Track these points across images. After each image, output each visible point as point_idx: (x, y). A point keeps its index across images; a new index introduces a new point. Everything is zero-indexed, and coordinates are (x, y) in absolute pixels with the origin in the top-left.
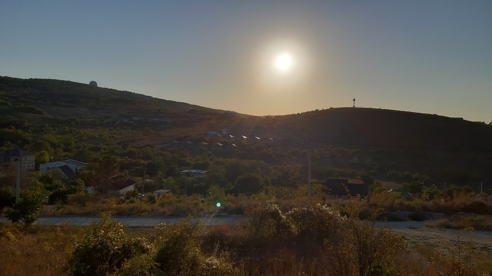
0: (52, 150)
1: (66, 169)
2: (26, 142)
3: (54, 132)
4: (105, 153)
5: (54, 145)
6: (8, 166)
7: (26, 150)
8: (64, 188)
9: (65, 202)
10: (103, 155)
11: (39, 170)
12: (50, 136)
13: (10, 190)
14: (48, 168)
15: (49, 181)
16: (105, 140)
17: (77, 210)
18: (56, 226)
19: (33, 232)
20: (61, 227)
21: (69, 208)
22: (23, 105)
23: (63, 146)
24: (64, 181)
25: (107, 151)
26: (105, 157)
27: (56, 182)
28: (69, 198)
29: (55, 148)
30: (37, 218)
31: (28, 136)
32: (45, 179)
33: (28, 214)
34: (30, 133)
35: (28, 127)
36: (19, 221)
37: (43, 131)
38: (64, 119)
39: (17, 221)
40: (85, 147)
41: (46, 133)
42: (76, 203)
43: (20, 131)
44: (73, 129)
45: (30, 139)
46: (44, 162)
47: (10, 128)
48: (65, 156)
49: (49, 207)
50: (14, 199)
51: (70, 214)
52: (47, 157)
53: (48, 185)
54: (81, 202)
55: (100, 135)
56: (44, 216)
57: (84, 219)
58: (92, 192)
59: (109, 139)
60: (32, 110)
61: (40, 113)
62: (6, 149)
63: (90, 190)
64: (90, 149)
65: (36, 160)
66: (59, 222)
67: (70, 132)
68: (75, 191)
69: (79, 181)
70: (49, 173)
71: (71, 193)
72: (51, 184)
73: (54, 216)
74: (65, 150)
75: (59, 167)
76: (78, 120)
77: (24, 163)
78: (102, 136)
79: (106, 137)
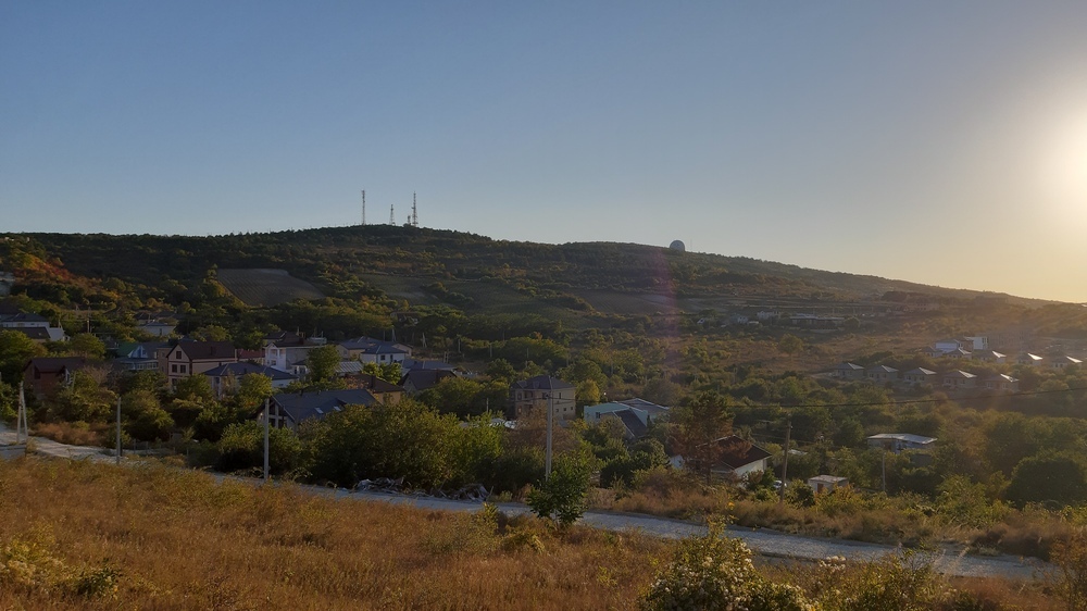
0: (605, 379)
1: (628, 416)
2: (560, 363)
3: (608, 344)
4: (702, 389)
5: (608, 371)
6: (531, 407)
7: (559, 378)
8: (627, 457)
9: (630, 485)
10: (698, 392)
11: (582, 418)
12: (601, 351)
13: (536, 453)
14: (598, 415)
15: (601, 440)
16: (702, 361)
17: (656, 504)
18: (614, 533)
19: (576, 541)
20: (626, 536)
21: (639, 498)
22: (554, 294)
23: (623, 371)
24: (626, 440)
25: (705, 384)
26: (704, 398)
27: (613, 442)
28: (637, 478)
29: (609, 376)
30: (581, 513)
31: (563, 351)
32: (594, 436)
33: (565, 502)
34: (566, 346)
35: (563, 335)
36: (551, 515)
37: (588, 342)
38: (624, 318)
39: (548, 516)
40: (662, 374)
41: (593, 346)
42: (650, 489)
43: (550, 342)
44: (640, 337)
45: (567, 357)
46: (591, 403)
47: (534, 337)
48: (626, 392)
49: (602, 491)
50: (543, 470)
51: (640, 511)
52: (596, 393)
53: (598, 448)
54: (662, 487)
55: (692, 351)
56: (594, 510)
57: (665, 524)
58: (681, 468)
59: (708, 360)
60: (570, 303)
61: (582, 307)
62: (527, 374)
63: (677, 463)
64: (674, 379)
65: (577, 397)
66: (622, 526)
67: (636, 344)
68: (646, 464)
69: (655, 443)
70: (599, 424)
71: (640, 467)
72: (603, 445)
73: (610, 511)
74: (627, 381)
75: (619, 414)
76: (650, 321)
77: (558, 403)
78: (696, 352)
79: (703, 354)
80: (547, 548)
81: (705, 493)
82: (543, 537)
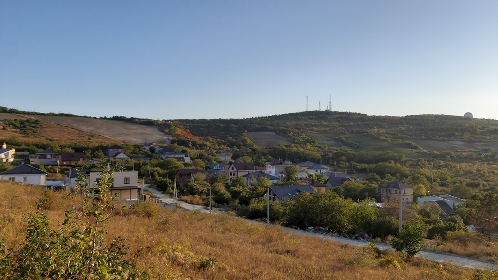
0: (429, 184)
1: (442, 204)
2: (404, 176)
3: (430, 166)
4: (484, 190)
5: (430, 180)
6: (389, 197)
7: (404, 183)
8: (442, 224)
9: (444, 239)
10: (482, 192)
11: (417, 203)
12: (426, 170)
13: (393, 220)
14: (426, 202)
15: (427, 215)
16: (484, 176)
17: (459, 249)
18: (438, 263)
19: (417, 264)
20: (444, 265)
21: (449, 246)
22: (400, 141)
23: (439, 180)
24: (441, 216)
25: (486, 188)
26: (487, 195)
27: (434, 216)
28: (448, 235)
29: (431, 182)
30: (418, 251)
31: (406, 170)
32: (424, 213)
33: (410, 246)
34: (407, 167)
35: (405, 162)
36: (402, 251)
37: (419, 165)
38: (439, 153)
39: (401, 251)
40: (461, 182)
41: (422, 167)
42: (456, 241)
43: (398, 165)
44: (448, 163)
45: (408, 173)
46: (421, 196)
47: (390, 163)
48: (441, 191)
49: (429, 241)
50: (397, 229)
51: (451, 252)
52: (424, 191)
53: (426, 219)
54: (463, 241)
55: (478, 170)
56: (425, 250)
57: (465, 260)
58: (473, 232)
59: (488, 175)
60: (409, 146)
61: (415, 148)
62: (387, 181)
63: (471, 229)
64: (468, 185)
65: (414, 193)
66: (441, 260)
67: (446, 166)
68: (453, 229)
69: (457, 218)
70: (426, 207)
71: (450, 230)
72: (429, 218)
73: (434, 251)
74: (441, 185)
75: (436, 202)
76: (453, 154)
77: (403, 195)
78: (480, 171)
79: (484, 172)
80: (402, 267)
81: (488, 246)
82: (400, 262)
